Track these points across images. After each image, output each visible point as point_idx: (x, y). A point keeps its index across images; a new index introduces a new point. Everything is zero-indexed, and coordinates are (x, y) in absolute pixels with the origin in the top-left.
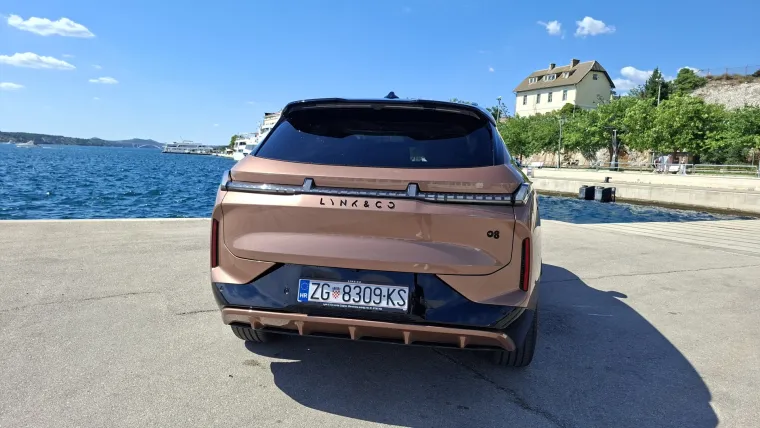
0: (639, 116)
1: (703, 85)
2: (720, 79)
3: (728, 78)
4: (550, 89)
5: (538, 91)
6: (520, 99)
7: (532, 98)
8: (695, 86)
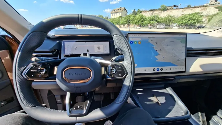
0: (133, 18)
1: (141, 12)
2: (144, 11)
3: (145, 11)
4: (117, 13)
5: (115, 13)
6: (112, 15)
7: (114, 14)
8: (140, 13)
